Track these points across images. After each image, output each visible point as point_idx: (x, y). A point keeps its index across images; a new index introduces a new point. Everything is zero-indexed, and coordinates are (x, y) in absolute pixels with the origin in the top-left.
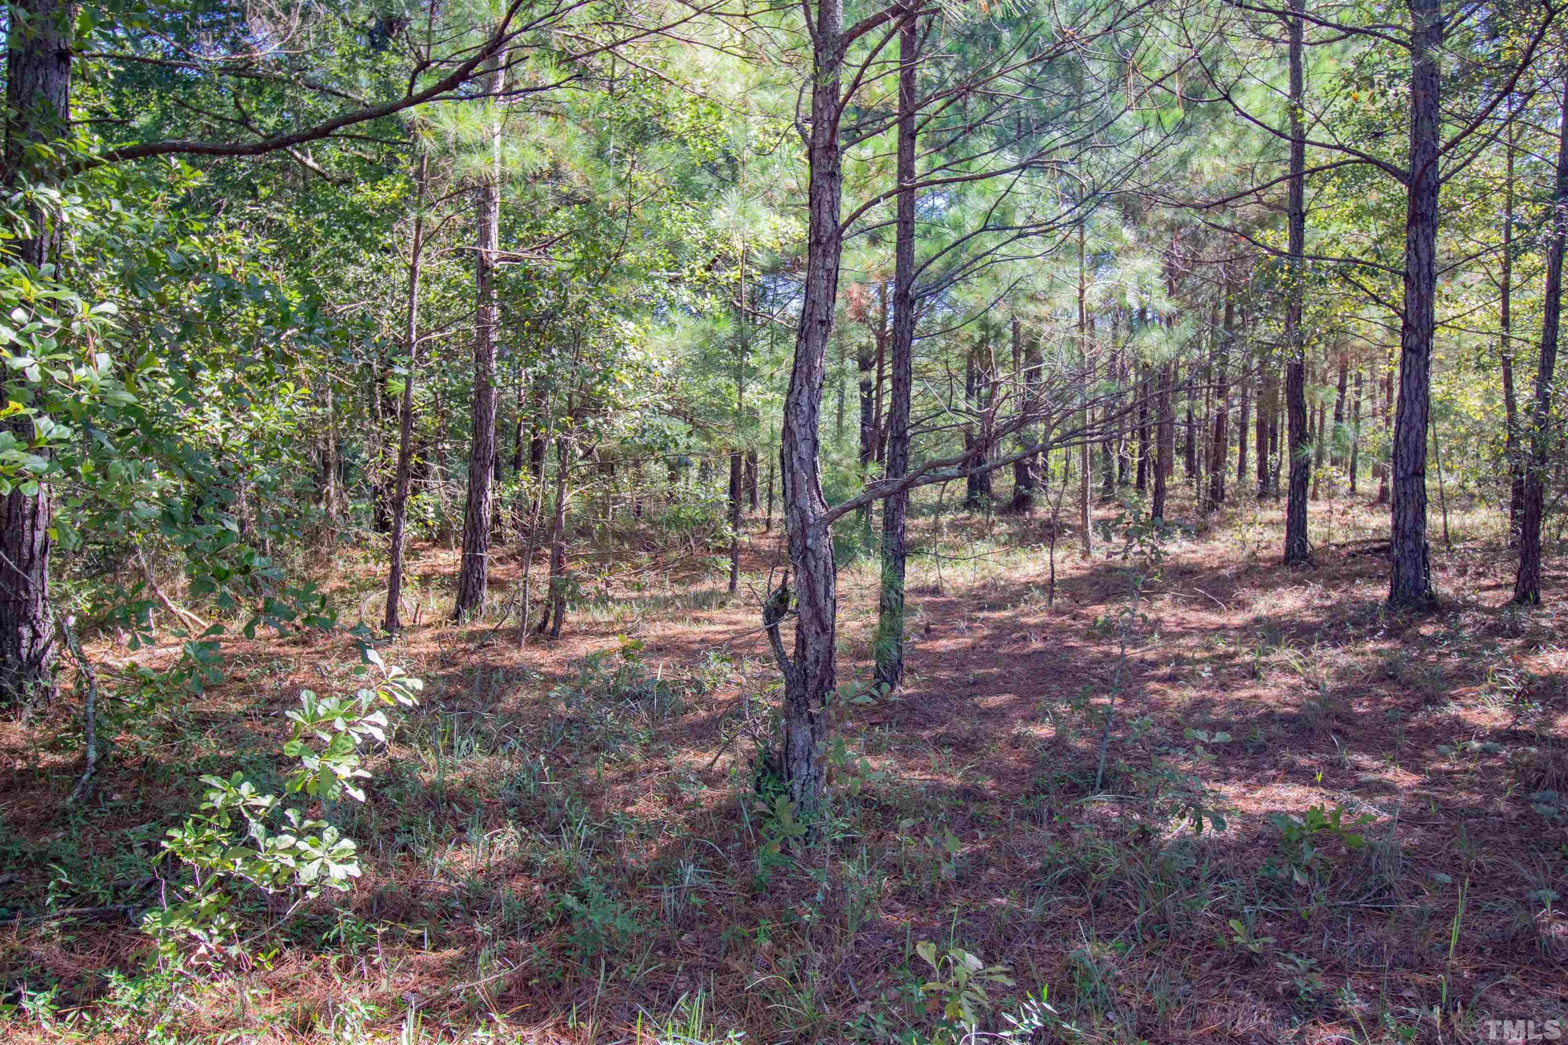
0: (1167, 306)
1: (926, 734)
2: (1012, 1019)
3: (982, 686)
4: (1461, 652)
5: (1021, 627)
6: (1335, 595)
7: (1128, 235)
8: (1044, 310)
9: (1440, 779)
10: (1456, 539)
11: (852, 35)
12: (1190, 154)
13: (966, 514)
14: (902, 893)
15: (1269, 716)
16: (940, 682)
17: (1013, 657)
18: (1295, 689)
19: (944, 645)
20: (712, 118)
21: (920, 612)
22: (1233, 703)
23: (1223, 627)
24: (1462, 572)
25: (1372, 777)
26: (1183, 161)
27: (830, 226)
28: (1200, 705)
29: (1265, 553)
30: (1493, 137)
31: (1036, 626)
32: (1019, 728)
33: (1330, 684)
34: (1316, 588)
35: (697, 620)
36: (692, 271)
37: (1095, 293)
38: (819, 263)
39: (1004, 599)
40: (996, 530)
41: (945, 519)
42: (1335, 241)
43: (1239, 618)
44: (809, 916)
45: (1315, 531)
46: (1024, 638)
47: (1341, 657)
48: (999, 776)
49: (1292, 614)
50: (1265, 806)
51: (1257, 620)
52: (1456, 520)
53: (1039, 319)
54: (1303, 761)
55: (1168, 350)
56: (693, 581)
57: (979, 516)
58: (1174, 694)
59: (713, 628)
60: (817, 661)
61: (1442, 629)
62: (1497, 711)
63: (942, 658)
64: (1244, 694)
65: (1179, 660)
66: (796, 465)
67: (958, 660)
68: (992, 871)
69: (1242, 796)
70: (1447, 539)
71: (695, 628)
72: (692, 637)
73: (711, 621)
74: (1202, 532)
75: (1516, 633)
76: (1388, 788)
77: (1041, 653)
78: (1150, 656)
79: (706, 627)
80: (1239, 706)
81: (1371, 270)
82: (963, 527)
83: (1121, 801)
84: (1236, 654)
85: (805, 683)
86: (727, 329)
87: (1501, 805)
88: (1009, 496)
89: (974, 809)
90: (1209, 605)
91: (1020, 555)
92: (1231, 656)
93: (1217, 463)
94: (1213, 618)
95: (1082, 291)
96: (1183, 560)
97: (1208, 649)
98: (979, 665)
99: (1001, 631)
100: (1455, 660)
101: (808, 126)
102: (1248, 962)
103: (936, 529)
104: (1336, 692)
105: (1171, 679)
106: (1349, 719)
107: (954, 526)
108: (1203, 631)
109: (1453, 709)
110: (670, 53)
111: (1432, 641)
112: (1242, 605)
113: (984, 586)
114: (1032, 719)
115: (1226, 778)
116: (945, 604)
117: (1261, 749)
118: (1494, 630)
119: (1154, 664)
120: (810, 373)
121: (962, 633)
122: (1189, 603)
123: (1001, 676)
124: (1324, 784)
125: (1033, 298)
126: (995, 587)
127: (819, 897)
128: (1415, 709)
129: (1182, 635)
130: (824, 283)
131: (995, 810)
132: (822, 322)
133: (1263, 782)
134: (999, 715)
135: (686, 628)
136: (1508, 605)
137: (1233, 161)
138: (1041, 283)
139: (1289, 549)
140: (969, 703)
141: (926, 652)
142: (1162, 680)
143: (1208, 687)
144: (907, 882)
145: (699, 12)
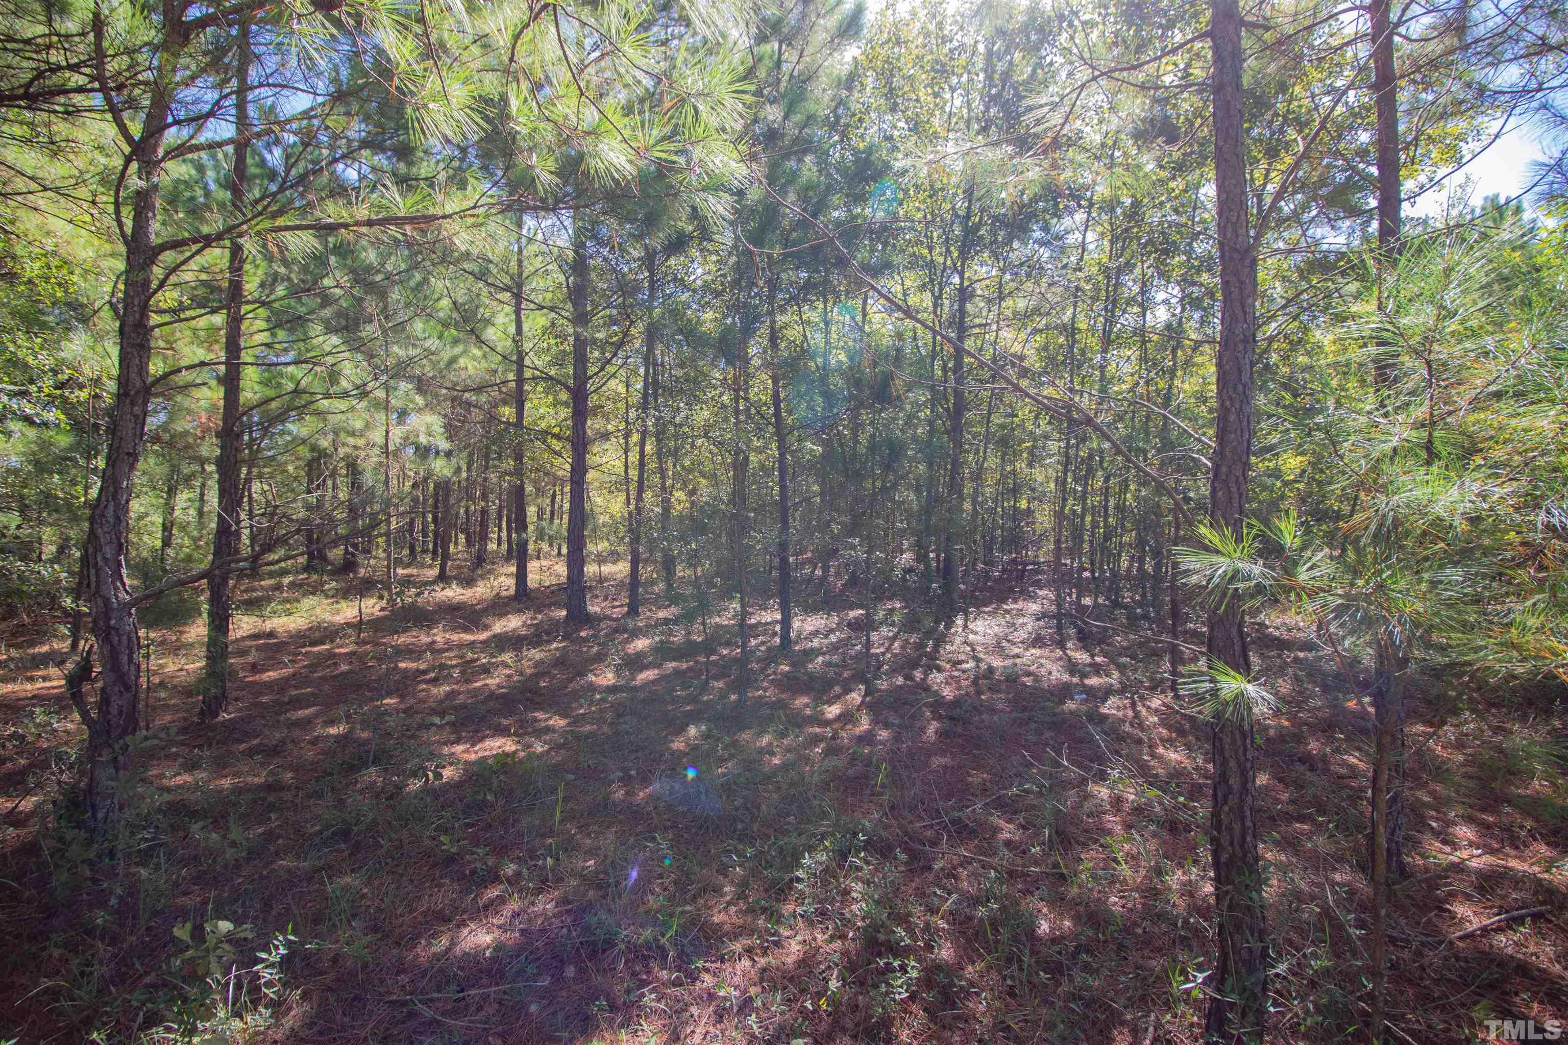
0: (444, 445)
1: (243, 746)
2: (264, 955)
3: (298, 703)
4: (599, 644)
5: (335, 655)
6: (540, 617)
7: (420, 400)
8: (361, 442)
9: (577, 721)
10: (607, 580)
11: (163, 248)
12: (460, 356)
13: (305, 576)
14: (199, 877)
15: (492, 696)
16: (261, 704)
17: (324, 679)
18: (509, 676)
19: (271, 675)
20: (65, 272)
21: (254, 652)
22: (469, 692)
23: (473, 642)
24: (606, 599)
25: (543, 724)
26: (453, 360)
27: (138, 384)
28: (451, 695)
29: (504, 594)
30: (614, 375)
31: (346, 654)
32: (319, 731)
33: (528, 671)
34: (529, 614)
35: (31, 679)
36: (40, 389)
37: (397, 434)
38: (127, 409)
39: (326, 637)
40: (327, 587)
41: (286, 580)
42: (542, 418)
43: (484, 636)
44: (100, 918)
45: (533, 579)
46: (335, 664)
47: (536, 654)
48: (296, 769)
49: (514, 630)
50: (480, 754)
51: (495, 636)
52: (607, 569)
53: (356, 447)
54: (505, 722)
55: (447, 472)
56: (32, 644)
57: (315, 577)
58: (435, 691)
59: (48, 684)
60: (120, 713)
61: (591, 632)
62: (610, 675)
63: (269, 686)
64: (478, 684)
65: (442, 667)
66: (100, 563)
67: (281, 685)
68: (280, 841)
69: (467, 751)
70: (601, 579)
71: (29, 687)
72: (22, 695)
73: (44, 679)
74: (469, 582)
75: (625, 631)
76: (548, 729)
77: (348, 673)
78: (423, 667)
79: (40, 684)
80: (475, 693)
81: (558, 437)
82: (301, 586)
83: (386, 770)
84: (478, 659)
85: (108, 732)
86: (64, 440)
87: (606, 729)
88: (339, 562)
89: (271, 799)
90: (466, 630)
91: (343, 604)
92: (476, 660)
93: (484, 538)
94: (469, 637)
95: (387, 432)
96: (455, 601)
97: (462, 657)
98: (296, 687)
99: (318, 662)
100: (595, 649)
101: (120, 306)
102: (451, 859)
103: (278, 587)
104: (531, 675)
105: (435, 681)
106: (537, 691)
107: (292, 584)
108: (460, 646)
109: (591, 677)
110: (19, 213)
111: (585, 640)
112: (486, 627)
113: (310, 629)
114: (332, 722)
115: (458, 741)
116: (276, 644)
117: (482, 719)
118: (616, 630)
119: (424, 672)
120: (116, 492)
121: (286, 666)
122: (454, 629)
123: (312, 694)
124: (516, 734)
125: (353, 434)
126: (319, 628)
127: (113, 901)
128: (570, 680)
129: (447, 650)
130: (131, 425)
131: (287, 796)
132: (128, 454)
133: (481, 740)
134: (308, 723)
135: (17, 688)
136: (623, 616)
137: (484, 364)
138: (358, 424)
139: (517, 591)
140: (282, 718)
141: (254, 683)
142: (429, 682)
143: (458, 683)
144: (204, 867)
145: (45, 189)
